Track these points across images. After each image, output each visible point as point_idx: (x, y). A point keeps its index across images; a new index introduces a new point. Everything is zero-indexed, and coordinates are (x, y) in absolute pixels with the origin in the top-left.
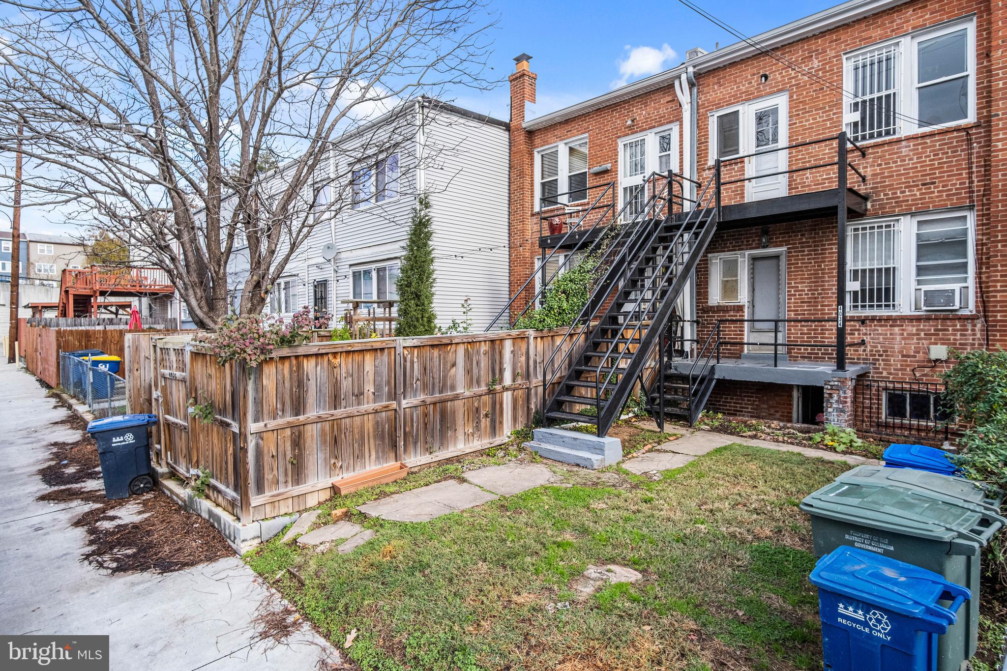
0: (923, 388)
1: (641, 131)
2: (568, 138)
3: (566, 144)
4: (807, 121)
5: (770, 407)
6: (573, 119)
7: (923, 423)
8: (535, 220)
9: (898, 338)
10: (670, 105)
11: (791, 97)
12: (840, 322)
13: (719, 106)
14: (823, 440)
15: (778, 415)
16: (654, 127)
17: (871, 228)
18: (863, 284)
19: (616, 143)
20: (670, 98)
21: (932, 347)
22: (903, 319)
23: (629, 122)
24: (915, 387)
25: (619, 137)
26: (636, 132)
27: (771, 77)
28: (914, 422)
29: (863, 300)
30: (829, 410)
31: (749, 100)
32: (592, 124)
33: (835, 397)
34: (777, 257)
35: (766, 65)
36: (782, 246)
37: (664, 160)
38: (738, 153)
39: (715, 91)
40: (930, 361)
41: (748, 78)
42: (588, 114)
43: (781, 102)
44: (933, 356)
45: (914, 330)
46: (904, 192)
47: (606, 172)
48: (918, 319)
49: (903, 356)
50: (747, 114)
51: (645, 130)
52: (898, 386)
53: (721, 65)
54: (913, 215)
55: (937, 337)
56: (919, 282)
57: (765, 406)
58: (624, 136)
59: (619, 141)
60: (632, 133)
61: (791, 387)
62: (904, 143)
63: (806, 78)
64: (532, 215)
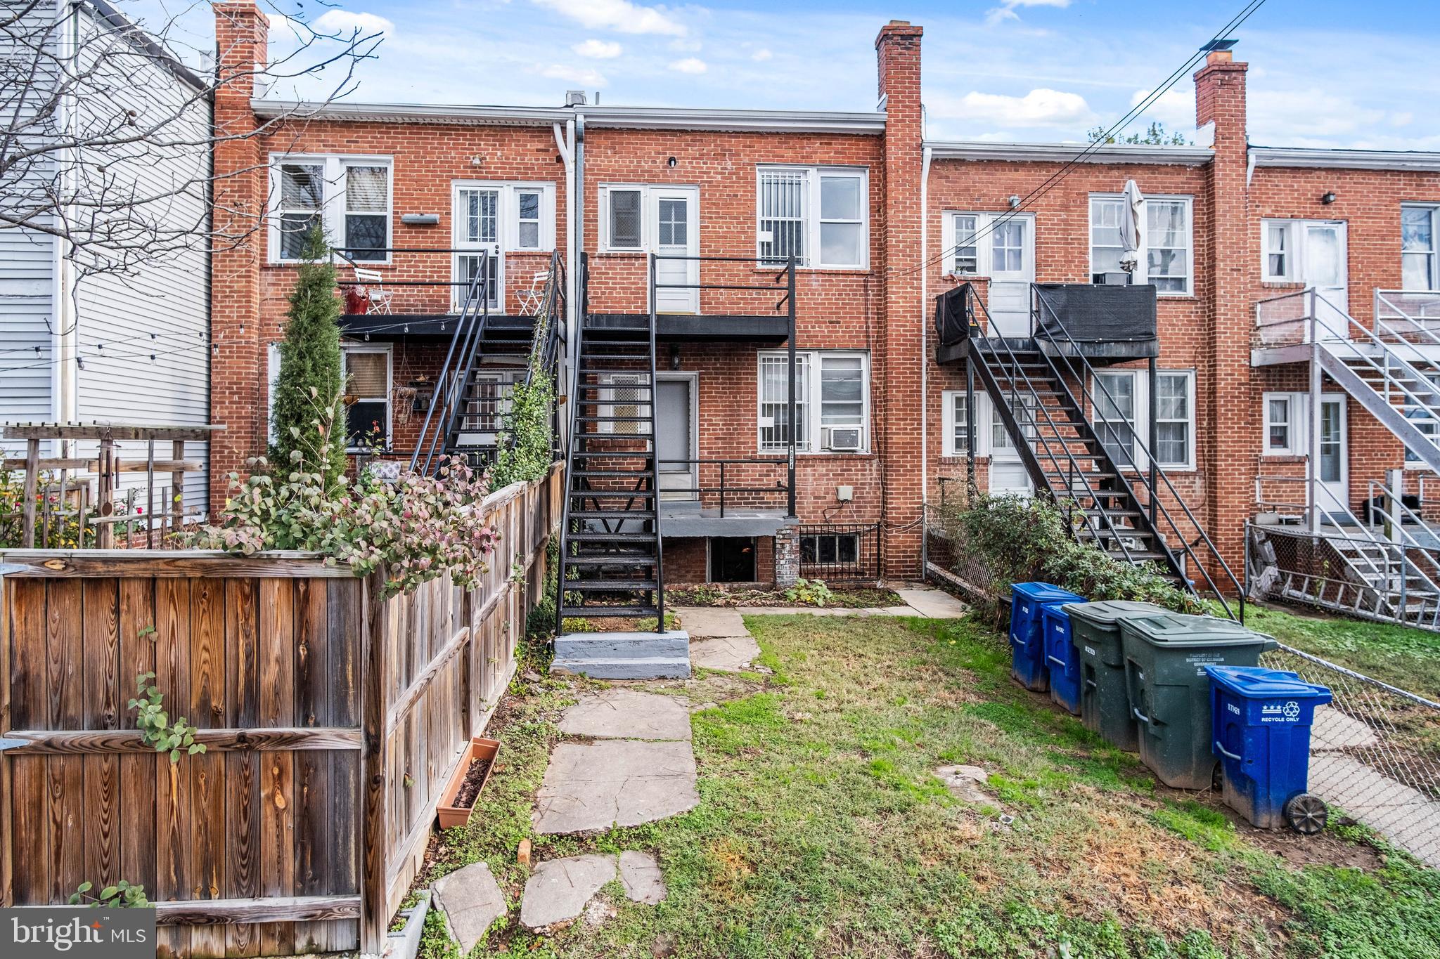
0: (832, 530)
1: (493, 179)
2: (349, 152)
3: (341, 160)
4: (721, 227)
5: (680, 567)
6: (363, 125)
7: (832, 566)
8: (270, 277)
9: (811, 478)
10: (542, 156)
11: (702, 195)
12: (791, 463)
13: (613, 179)
14: (799, 596)
15: (689, 576)
16: (516, 179)
17: (778, 360)
18: (777, 421)
19: (449, 186)
20: (541, 146)
21: (841, 488)
22: (815, 458)
23: (477, 162)
24: (825, 529)
25: (456, 177)
26: (485, 178)
27: (680, 163)
28: (825, 566)
29: (777, 438)
30: (782, 562)
31: (653, 182)
32: (403, 142)
33: (788, 547)
34: (686, 383)
35: (674, 146)
36: (693, 369)
37: (527, 229)
38: (637, 245)
39: (607, 158)
40: (838, 501)
41: (650, 154)
42: (394, 125)
43: (691, 197)
44: (841, 497)
45: (824, 470)
46: (813, 327)
47: (431, 225)
48: (827, 459)
49: (815, 498)
50: (651, 198)
51: (501, 179)
52: (811, 529)
53: (617, 127)
54: (820, 351)
55: (843, 477)
56: (823, 421)
57: (674, 567)
58: (463, 178)
59: (453, 183)
60: (477, 178)
61: (701, 540)
62: (814, 277)
63: (719, 177)
64: (264, 268)
